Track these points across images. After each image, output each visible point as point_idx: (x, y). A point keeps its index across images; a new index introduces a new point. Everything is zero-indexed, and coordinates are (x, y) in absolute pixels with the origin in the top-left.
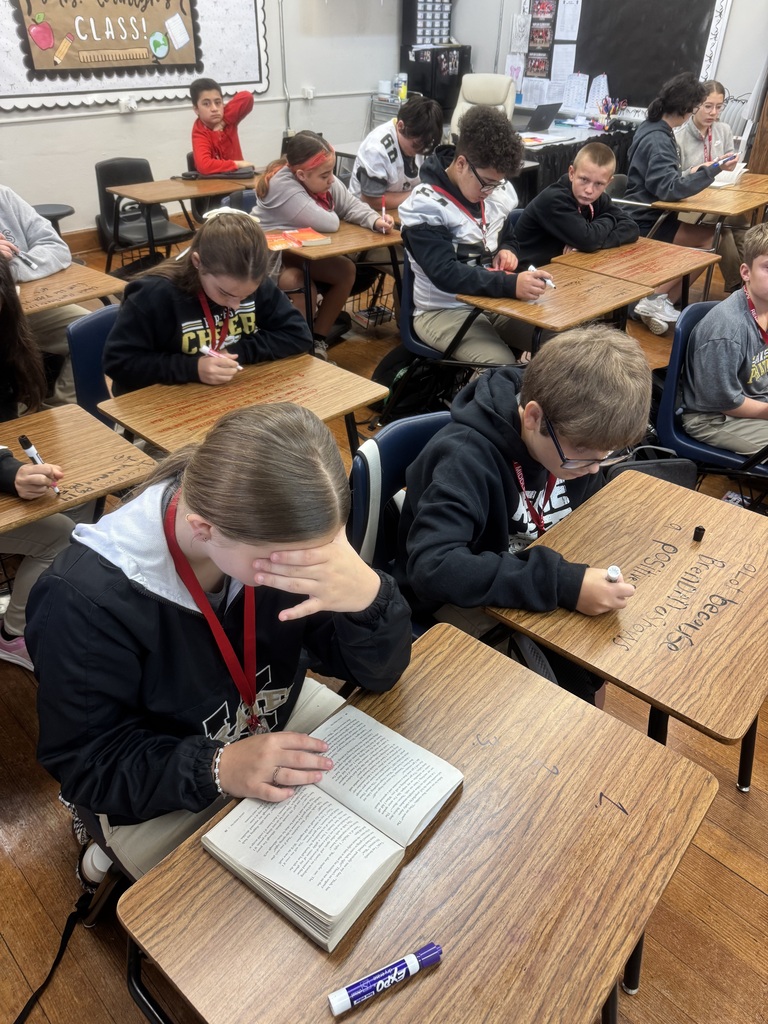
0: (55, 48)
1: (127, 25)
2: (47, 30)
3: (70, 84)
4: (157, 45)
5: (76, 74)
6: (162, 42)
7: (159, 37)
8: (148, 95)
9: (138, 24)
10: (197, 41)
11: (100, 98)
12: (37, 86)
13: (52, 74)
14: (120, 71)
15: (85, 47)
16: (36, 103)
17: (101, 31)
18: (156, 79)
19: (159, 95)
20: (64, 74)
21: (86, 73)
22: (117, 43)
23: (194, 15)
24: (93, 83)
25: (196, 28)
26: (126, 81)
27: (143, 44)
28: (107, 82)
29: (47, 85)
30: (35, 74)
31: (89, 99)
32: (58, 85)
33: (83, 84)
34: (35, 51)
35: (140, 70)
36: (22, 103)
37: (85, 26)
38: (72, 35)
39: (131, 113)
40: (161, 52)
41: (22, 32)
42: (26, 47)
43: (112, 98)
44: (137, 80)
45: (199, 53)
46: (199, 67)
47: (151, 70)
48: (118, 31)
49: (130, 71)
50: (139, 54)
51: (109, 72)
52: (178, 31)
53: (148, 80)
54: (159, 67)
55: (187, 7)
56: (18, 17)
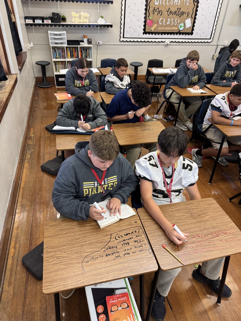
0: (152, 26)
1: (174, 21)
2: (152, 21)
3: (154, 36)
4: (181, 27)
5: (155, 33)
6: (183, 26)
7: (182, 24)
8: (174, 40)
9: (177, 21)
10: (194, 26)
11: (160, 40)
12: (145, 36)
13: (149, 33)
14: (168, 33)
15: (161, 26)
16: (143, 40)
17: (166, 21)
18: (178, 36)
19: (177, 40)
20: (152, 33)
21: (158, 33)
22: (169, 26)
23: (195, 18)
24: (160, 36)
25: (194, 22)
26: (169, 36)
27: (177, 26)
28: (163, 36)
29: (147, 36)
30: (145, 33)
31: (157, 40)
32: (150, 36)
33: (157, 36)
34: (147, 26)
35: (174, 33)
36: (139, 40)
37: (162, 20)
38: (158, 23)
39: (168, 45)
40: (181, 29)
41: (145, 22)
42: (145, 26)
43: (163, 40)
44: (172, 36)
45: (193, 30)
46: (192, 34)
47: (177, 34)
48: (171, 22)
49: (171, 33)
50: (175, 29)
51: (165, 33)
52: (189, 23)
53: (176, 36)
54: (180, 33)
55: (193, 16)
56: (145, 18)
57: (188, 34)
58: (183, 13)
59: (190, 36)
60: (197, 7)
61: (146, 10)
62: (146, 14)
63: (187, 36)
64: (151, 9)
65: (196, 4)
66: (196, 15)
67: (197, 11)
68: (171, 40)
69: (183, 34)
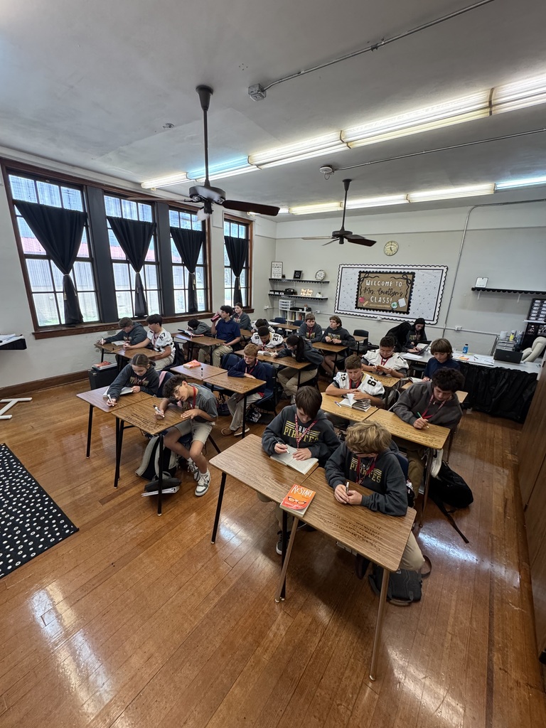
0: (364, 303)
1: (386, 299)
2: (364, 298)
3: (365, 311)
4: (394, 305)
5: (367, 309)
6: (396, 305)
7: (395, 303)
8: (387, 317)
9: (389, 300)
10: (409, 306)
11: (372, 316)
12: (357, 310)
13: (361, 308)
14: (380, 310)
15: (372, 303)
16: (355, 314)
17: (378, 299)
18: (391, 314)
19: (391, 318)
20: (364, 309)
21: (370, 310)
22: (381, 303)
23: (410, 299)
24: (372, 312)
25: (409, 302)
26: (381, 313)
27: (389, 304)
28: (375, 312)
29: (359, 310)
30: (357, 307)
31: (369, 315)
32: (362, 311)
33: (369, 312)
34: (359, 303)
35: (386, 311)
36: (351, 313)
37: (373, 299)
38: (369, 300)
39: (379, 321)
40: (394, 307)
41: (357, 299)
42: (357, 302)
43: (375, 316)
44: (385, 313)
45: (409, 309)
46: (408, 313)
47: (390, 311)
48: (382, 300)
49: (383, 311)
50: (388, 307)
51: (377, 310)
52: (402, 302)
53: (388, 313)
54: (392, 311)
55: (408, 296)
56: (357, 295)
57: (404, 313)
58: (395, 293)
59: (406, 315)
60: (412, 288)
61: (358, 289)
62: (358, 292)
63: (402, 315)
64: (363, 289)
65: (410, 285)
66: (411, 295)
67: (411, 291)
68: (383, 317)
69: (397, 312)
